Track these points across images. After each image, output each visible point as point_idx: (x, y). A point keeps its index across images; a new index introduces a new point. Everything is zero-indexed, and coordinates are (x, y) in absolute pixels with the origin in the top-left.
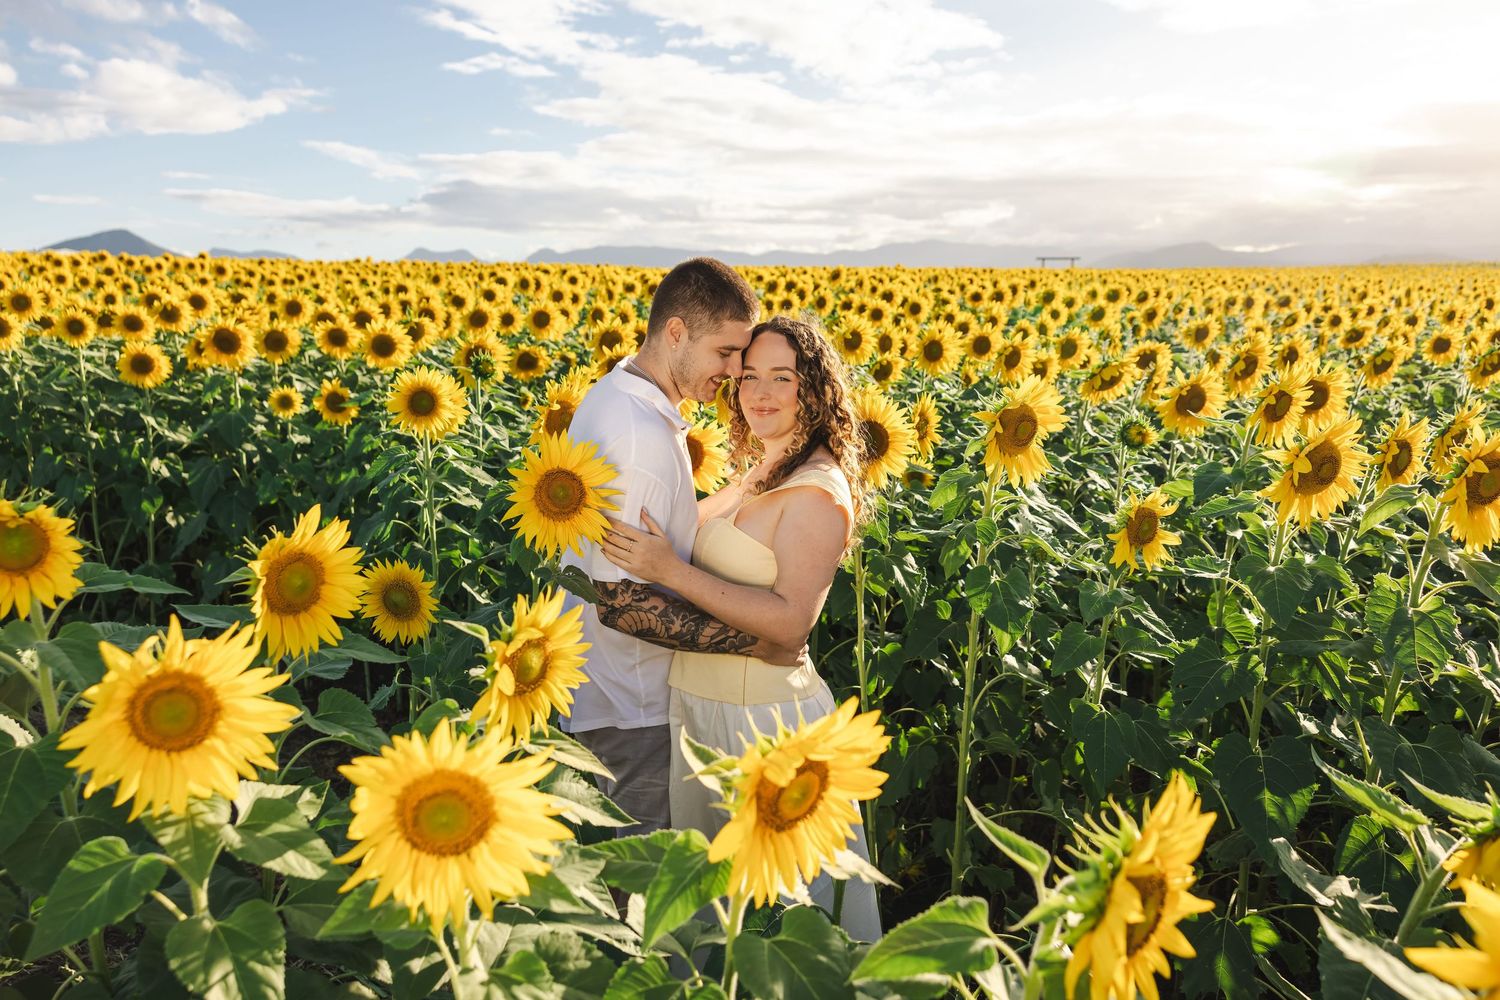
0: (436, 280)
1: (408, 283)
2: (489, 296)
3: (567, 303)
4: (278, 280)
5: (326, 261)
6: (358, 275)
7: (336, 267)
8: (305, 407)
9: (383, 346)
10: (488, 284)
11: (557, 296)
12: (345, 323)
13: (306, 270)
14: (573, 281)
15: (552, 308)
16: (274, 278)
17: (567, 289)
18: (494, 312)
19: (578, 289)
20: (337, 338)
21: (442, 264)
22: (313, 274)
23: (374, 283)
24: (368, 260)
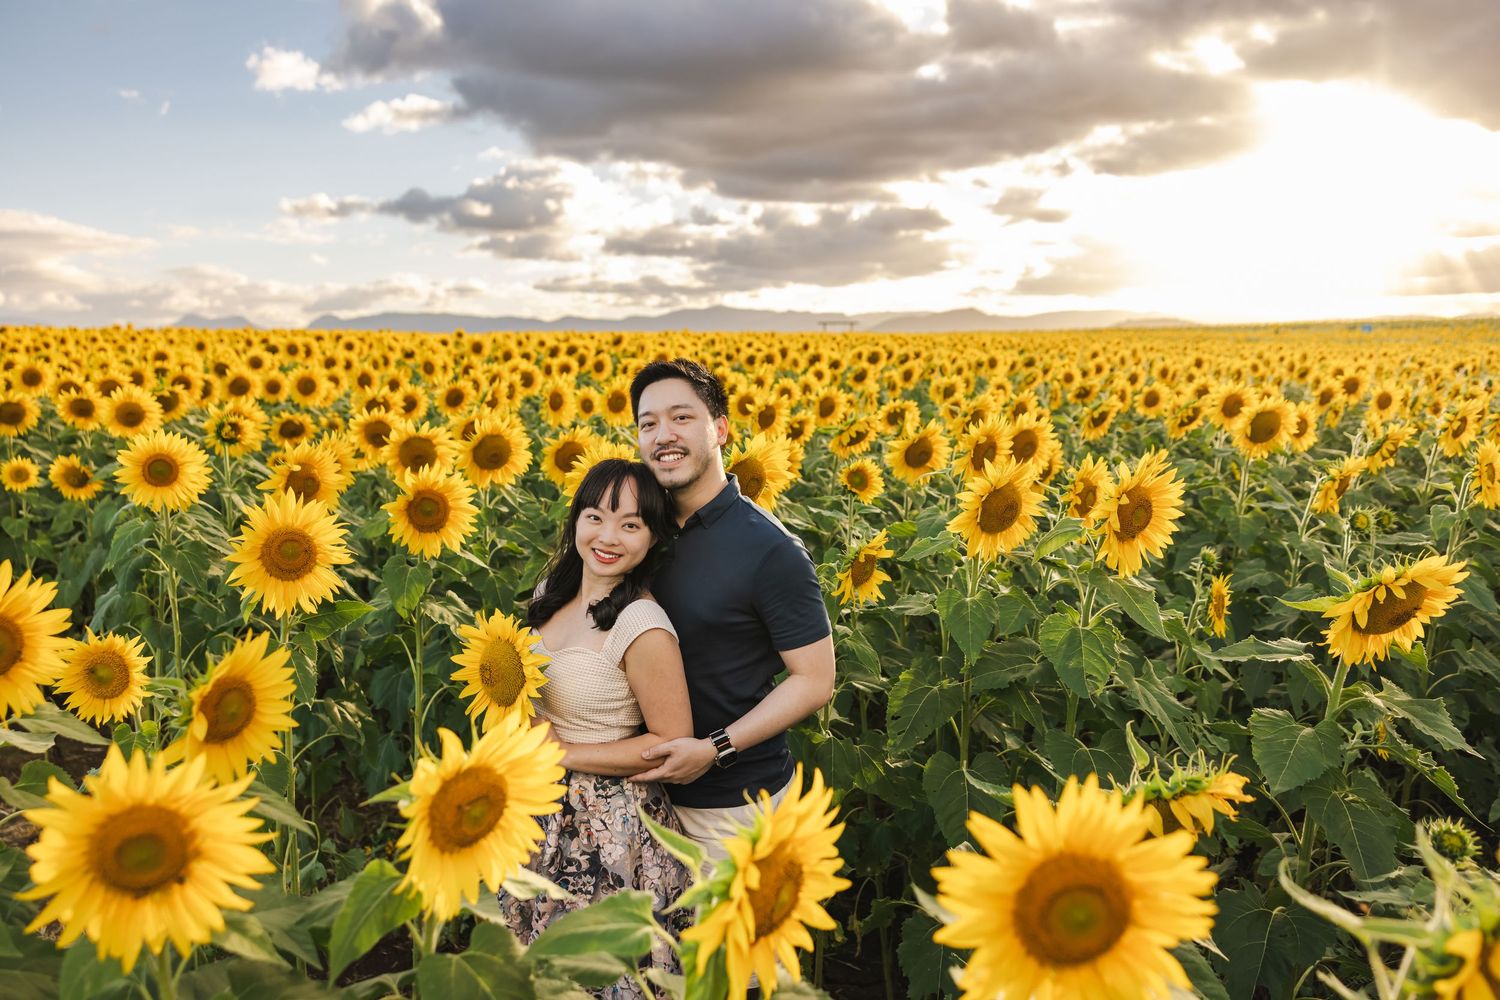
0: (201, 347)
1: (170, 351)
2: (256, 363)
3: (338, 370)
4: (21, 348)
5: (81, 328)
6: (115, 342)
7: (91, 334)
8: (41, 479)
9: (131, 416)
10: (258, 350)
11: (330, 363)
12: (91, 392)
13: (55, 338)
14: (349, 347)
15: (320, 374)
16: (17, 346)
17: (341, 354)
18: (257, 379)
19: (353, 356)
20: (83, 409)
21: (212, 331)
22: (63, 341)
23: (133, 351)
24: (129, 327)
